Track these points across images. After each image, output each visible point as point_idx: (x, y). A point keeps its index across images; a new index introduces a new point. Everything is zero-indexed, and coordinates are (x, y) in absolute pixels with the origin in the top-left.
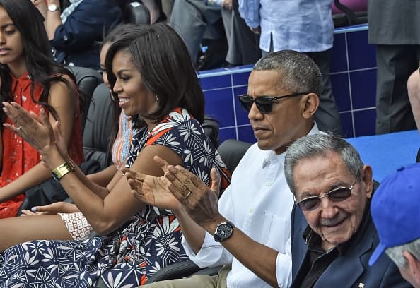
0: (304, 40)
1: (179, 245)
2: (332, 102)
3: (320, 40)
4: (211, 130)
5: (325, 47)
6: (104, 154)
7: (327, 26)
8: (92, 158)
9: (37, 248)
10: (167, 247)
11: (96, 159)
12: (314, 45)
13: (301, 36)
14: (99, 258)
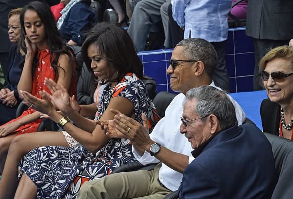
0: (209, 35)
1: (131, 153)
2: (225, 72)
3: (219, 35)
4: (152, 85)
5: (222, 39)
6: (89, 97)
7: (224, 27)
8: (82, 100)
9: (48, 151)
10: (124, 154)
11: (84, 100)
12: (215, 38)
13: (207, 32)
14: (83, 158)
